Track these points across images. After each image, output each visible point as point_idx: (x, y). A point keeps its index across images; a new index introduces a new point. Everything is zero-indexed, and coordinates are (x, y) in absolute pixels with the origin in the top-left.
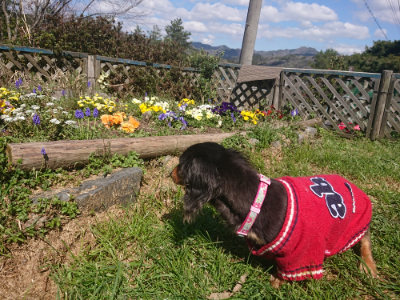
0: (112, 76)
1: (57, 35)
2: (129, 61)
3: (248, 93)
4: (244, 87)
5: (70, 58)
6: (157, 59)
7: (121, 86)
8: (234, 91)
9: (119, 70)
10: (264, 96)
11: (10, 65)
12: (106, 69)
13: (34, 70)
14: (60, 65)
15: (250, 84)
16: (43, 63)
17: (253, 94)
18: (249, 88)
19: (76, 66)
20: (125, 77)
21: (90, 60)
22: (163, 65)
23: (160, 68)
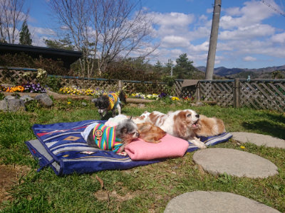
0: (128, 87)
1: (109, 74)
2: (134, 81)
5: (113, 81)
6: (147, 79)
7: (131, 90)
8: (182, 91)
9: (131, 85)
10: (194, 93)
11: (94, 84)
12: (125, 85)
13: (101, 85)
14: (109, 84)
15: (188, 87)
16: (104, 83)
18: (188, 89)
19: (115, 84)
20: (132, 87)
21: (120, 82)
22: (149, 82)
23: (147, 83)
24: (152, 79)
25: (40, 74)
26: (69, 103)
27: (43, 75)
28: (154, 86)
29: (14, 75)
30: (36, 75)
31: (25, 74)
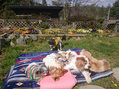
0: (77, 25)
2: (81, 22)
3: (110, 27)
4: (110, 25)
7: (79, 27)
8: (107, 26)
9: (79, 24)
10: (114, 27)
11: (62, 25)
12: (76, 24)
13: (65, 26)
14: (69, 24)
16: (66, 24)
17: (112, 27)
18: (111, 25)
19: (71, 24)
20: (80, 25)
21: (74, 23)
22: (89, 22)
23: (88, 23)
24: (91, 20)
25: (40, 22)
26: (45, 38)
27: (41, 22)
28: (92, 24)
29: (31, 23)
30: (39, 22)
31: (34, 23)
